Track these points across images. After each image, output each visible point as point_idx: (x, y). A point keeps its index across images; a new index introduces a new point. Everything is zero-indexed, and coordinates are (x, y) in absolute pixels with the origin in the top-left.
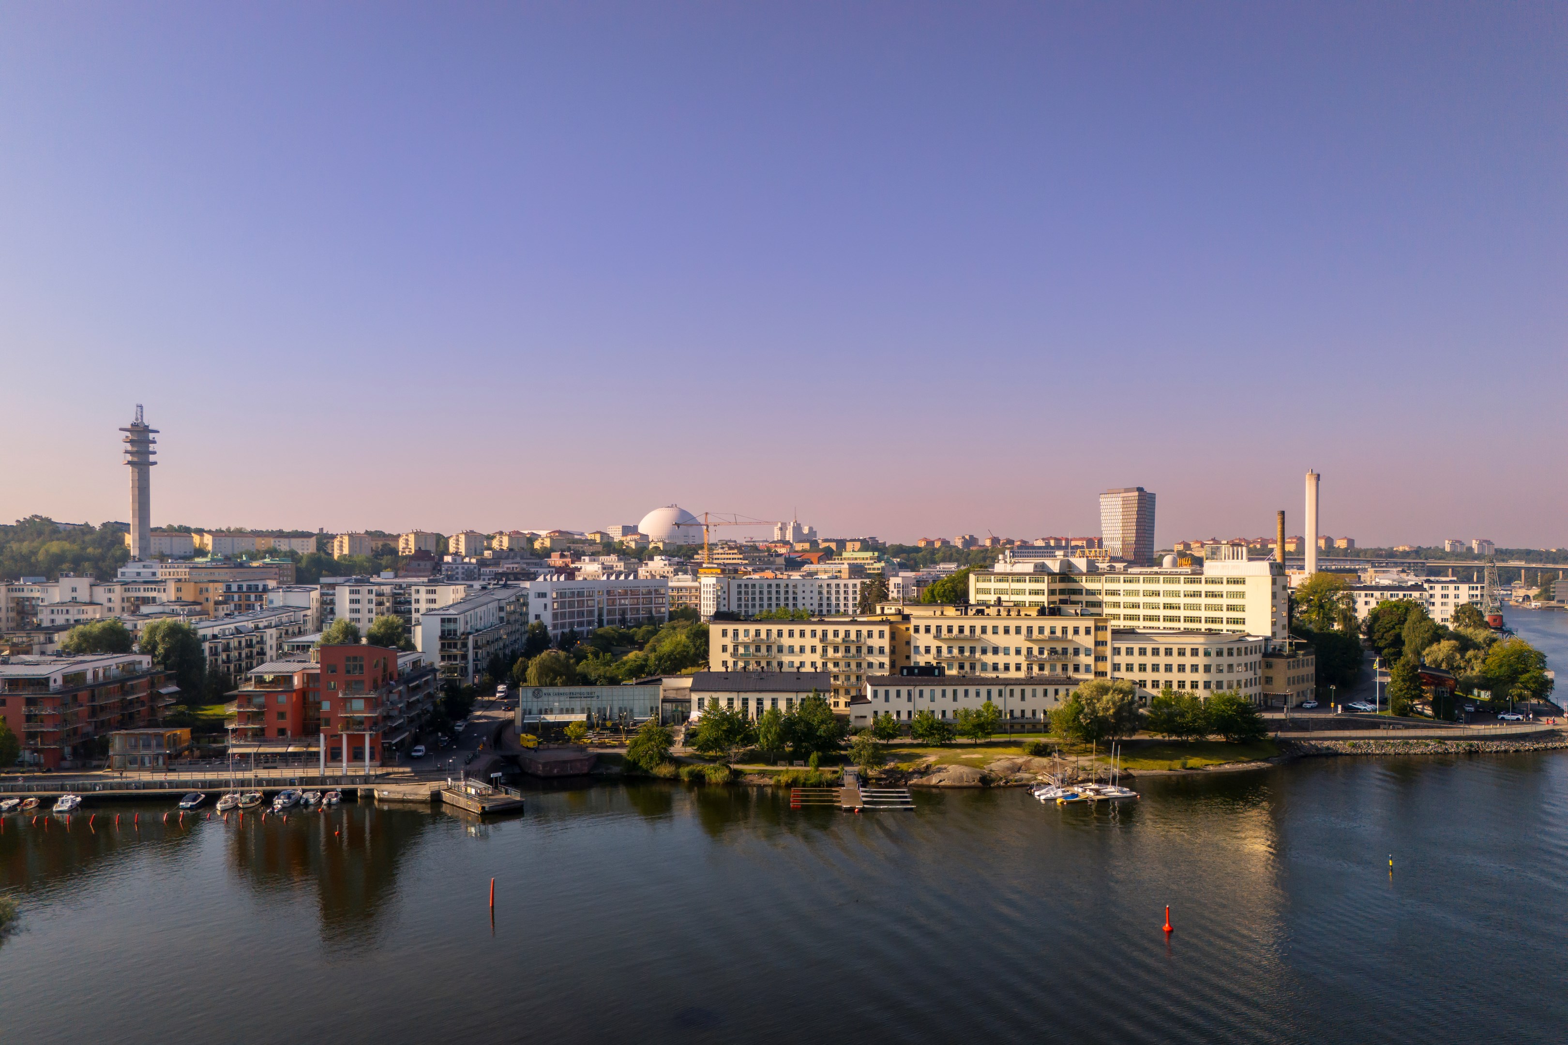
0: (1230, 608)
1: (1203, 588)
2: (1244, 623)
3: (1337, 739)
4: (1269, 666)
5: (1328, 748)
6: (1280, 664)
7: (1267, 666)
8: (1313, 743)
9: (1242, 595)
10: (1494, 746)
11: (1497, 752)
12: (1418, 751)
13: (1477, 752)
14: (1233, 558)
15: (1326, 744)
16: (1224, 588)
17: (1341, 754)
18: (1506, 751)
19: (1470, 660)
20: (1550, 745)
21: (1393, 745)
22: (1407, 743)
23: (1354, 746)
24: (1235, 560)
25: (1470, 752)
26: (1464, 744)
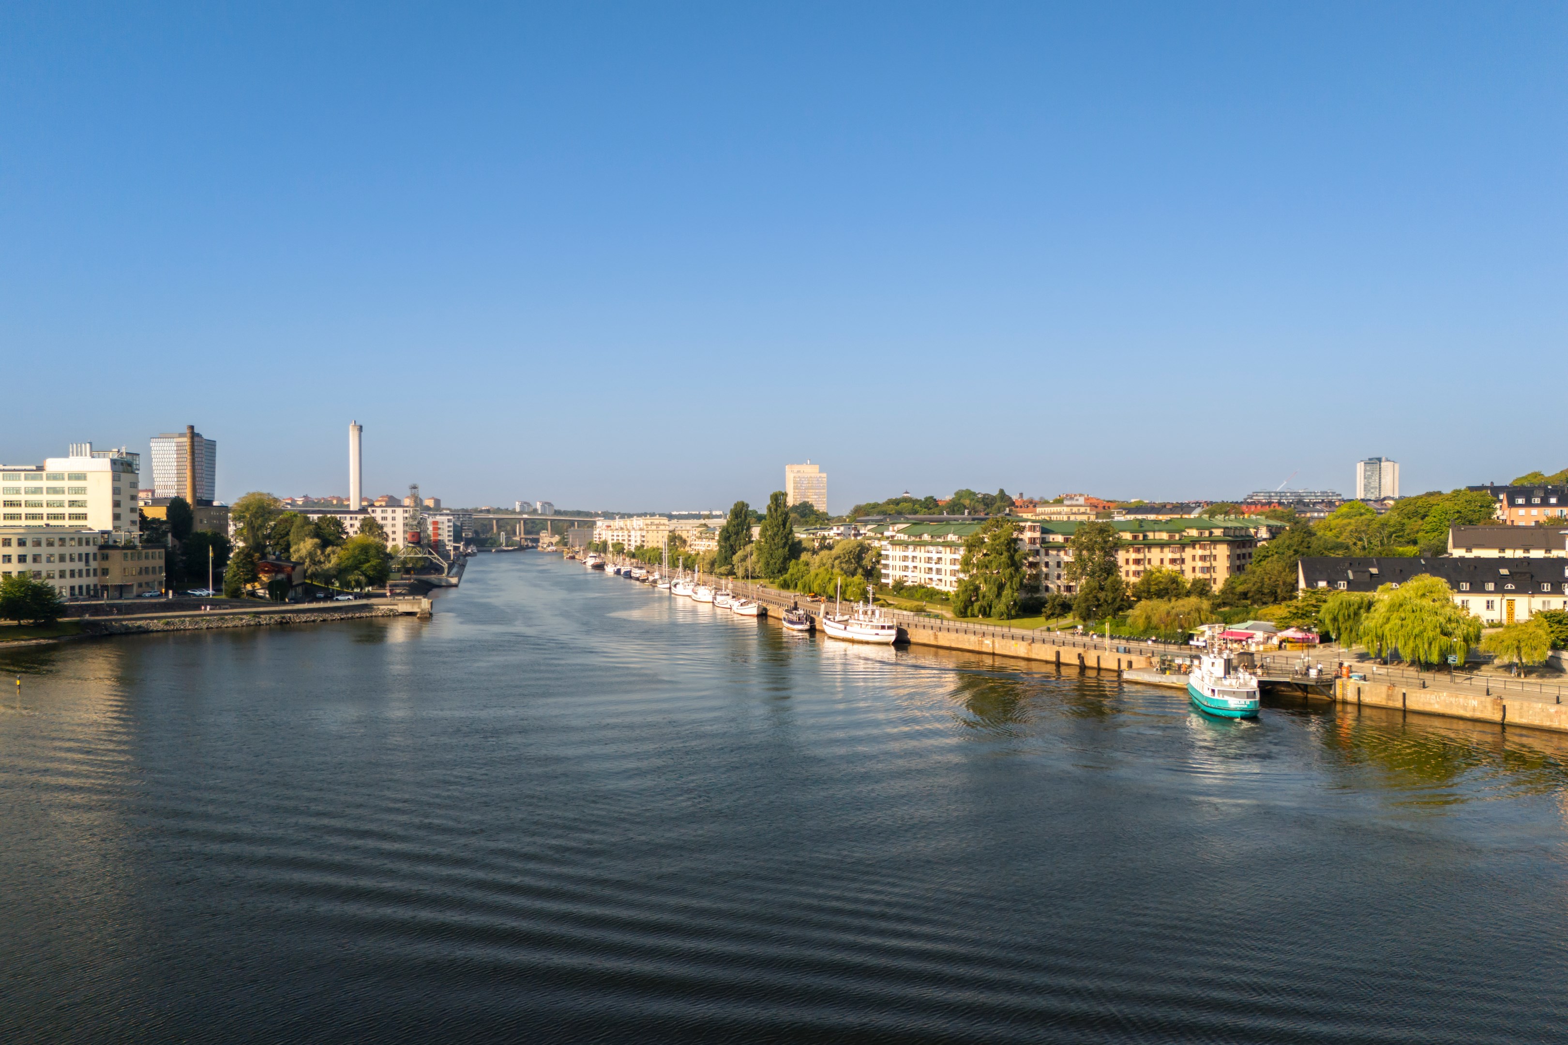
0: (72, 503)
1: (44, 484)
2: (86, 518)
3: (152, 619)
4: (105, 558)
5: (139, 627)
6: (115, 555)
7: (103, 558)
8: (124, 623)
9: (82, 490)
10: (304, 617)
11: (306, 622)
12: (230, 625)
13: (287, 623)
14: (77, 455)
15: (139, 623)
16: (66, 484)
17: (152, 631)
18: (314, 621)
19: (329, 555)
20: (357, 615)
21: (208, 621)
22: (222, 619)
23: (167, 624)
24: (79, 457)
25: (281, 623)
26: (277, 617)
